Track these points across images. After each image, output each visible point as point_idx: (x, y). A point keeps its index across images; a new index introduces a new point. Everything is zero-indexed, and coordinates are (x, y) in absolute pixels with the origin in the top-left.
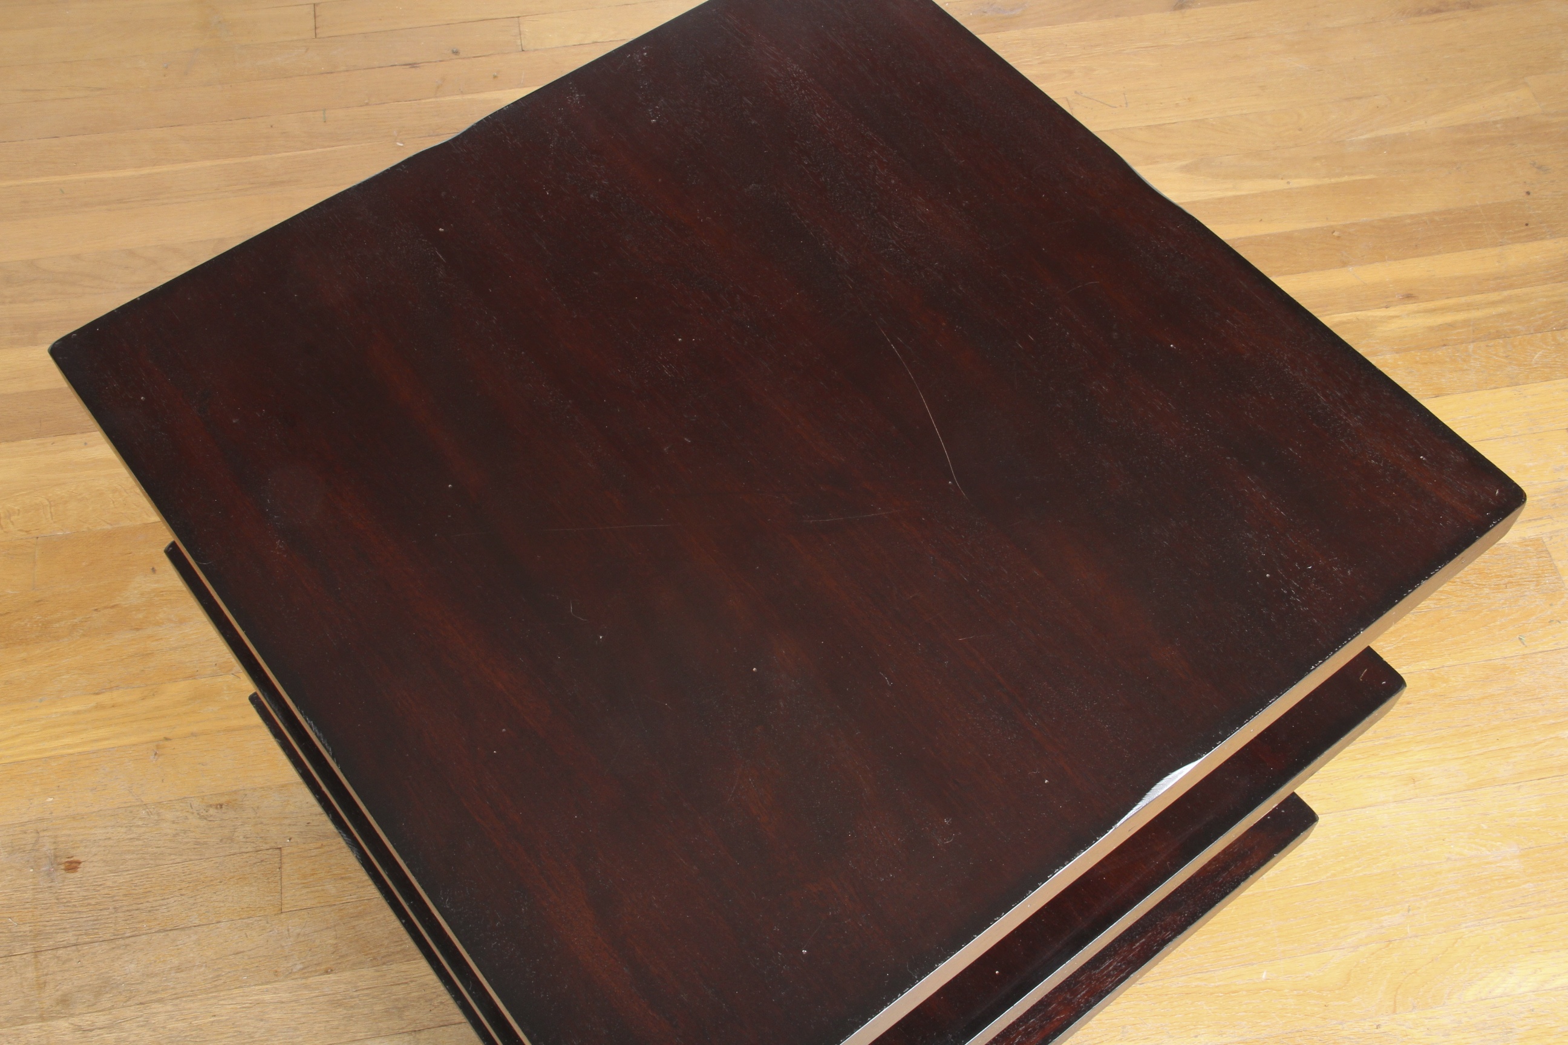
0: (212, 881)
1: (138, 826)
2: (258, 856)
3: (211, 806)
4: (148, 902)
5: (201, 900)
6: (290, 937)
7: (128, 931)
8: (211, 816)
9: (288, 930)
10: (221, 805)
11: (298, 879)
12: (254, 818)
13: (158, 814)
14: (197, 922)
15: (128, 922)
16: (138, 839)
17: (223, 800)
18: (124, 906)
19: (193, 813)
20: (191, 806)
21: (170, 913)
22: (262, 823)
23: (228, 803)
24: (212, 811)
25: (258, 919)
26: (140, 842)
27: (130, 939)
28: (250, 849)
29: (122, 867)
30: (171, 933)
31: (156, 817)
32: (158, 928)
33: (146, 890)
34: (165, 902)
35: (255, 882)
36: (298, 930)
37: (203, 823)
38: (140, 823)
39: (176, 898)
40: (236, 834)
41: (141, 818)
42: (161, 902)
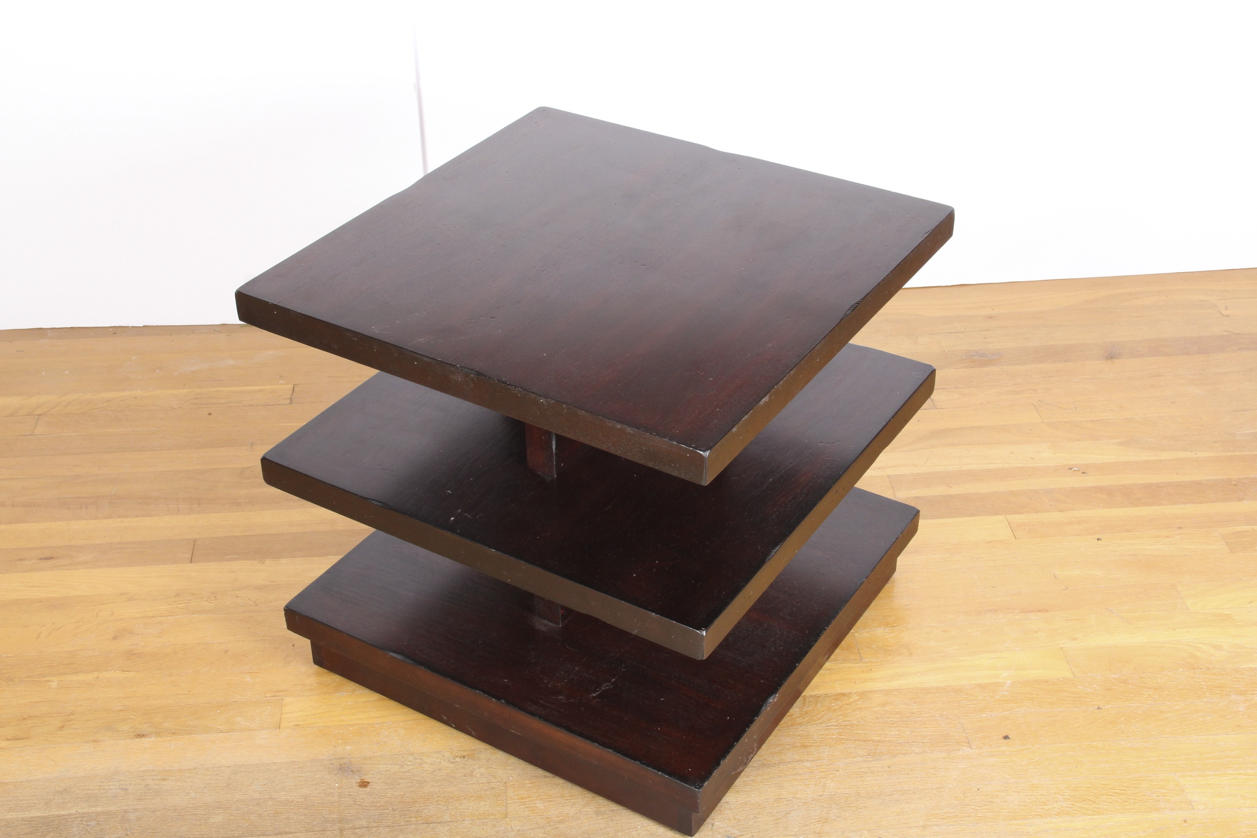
0: (459, 797)
1: (408, 765)
2: (490, 786)
3: (457, 756)
4: (415, 807)
5: (452, 807)
6: (513, 831)
7: (402, 822)
8: (457, 762)
9: (512, 827)
10: (464, 757)
11: (518, 799)
12: (487, 765)
13: (421, 759)
14: (449, 819)
15: (402, 817)
16: (408, 772)
17: (464, 754)
18: (399, 808)
19: (445, 760)
20: (443, 756)
21: (430, 814)
22: (492, 768)
23: (469, 755)
24: (458, 759)
25: (491, 820)
26: (410, 774)
27: (404, 826)
28: (484, 781)
29: (397, 786)
30: (431, 825)
31: (420, 761)
32: (422, 821)
33: (413, 800)
34: (427, 807)
35: (488, 800)
36: (518, 828)
37: (451, 766)
38: (409, 763)
39: (434, 806)
40: (474, 773)
41: (410, 761)
42: (424, 807)
